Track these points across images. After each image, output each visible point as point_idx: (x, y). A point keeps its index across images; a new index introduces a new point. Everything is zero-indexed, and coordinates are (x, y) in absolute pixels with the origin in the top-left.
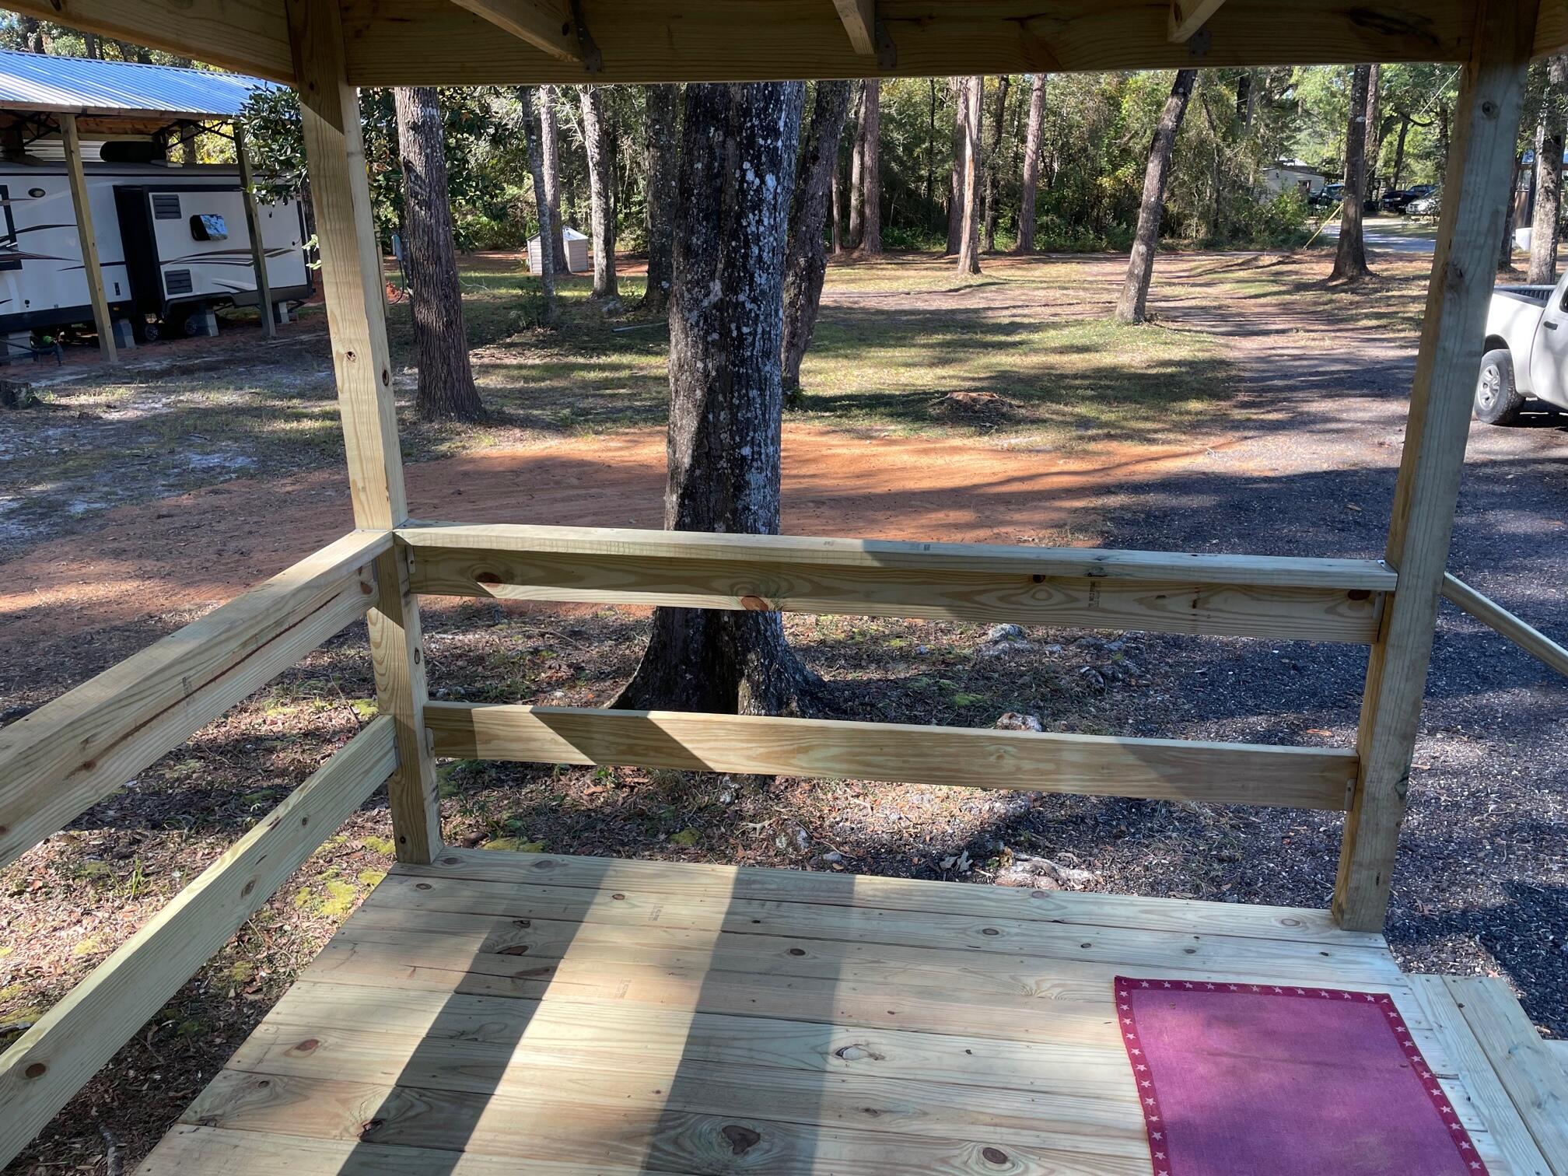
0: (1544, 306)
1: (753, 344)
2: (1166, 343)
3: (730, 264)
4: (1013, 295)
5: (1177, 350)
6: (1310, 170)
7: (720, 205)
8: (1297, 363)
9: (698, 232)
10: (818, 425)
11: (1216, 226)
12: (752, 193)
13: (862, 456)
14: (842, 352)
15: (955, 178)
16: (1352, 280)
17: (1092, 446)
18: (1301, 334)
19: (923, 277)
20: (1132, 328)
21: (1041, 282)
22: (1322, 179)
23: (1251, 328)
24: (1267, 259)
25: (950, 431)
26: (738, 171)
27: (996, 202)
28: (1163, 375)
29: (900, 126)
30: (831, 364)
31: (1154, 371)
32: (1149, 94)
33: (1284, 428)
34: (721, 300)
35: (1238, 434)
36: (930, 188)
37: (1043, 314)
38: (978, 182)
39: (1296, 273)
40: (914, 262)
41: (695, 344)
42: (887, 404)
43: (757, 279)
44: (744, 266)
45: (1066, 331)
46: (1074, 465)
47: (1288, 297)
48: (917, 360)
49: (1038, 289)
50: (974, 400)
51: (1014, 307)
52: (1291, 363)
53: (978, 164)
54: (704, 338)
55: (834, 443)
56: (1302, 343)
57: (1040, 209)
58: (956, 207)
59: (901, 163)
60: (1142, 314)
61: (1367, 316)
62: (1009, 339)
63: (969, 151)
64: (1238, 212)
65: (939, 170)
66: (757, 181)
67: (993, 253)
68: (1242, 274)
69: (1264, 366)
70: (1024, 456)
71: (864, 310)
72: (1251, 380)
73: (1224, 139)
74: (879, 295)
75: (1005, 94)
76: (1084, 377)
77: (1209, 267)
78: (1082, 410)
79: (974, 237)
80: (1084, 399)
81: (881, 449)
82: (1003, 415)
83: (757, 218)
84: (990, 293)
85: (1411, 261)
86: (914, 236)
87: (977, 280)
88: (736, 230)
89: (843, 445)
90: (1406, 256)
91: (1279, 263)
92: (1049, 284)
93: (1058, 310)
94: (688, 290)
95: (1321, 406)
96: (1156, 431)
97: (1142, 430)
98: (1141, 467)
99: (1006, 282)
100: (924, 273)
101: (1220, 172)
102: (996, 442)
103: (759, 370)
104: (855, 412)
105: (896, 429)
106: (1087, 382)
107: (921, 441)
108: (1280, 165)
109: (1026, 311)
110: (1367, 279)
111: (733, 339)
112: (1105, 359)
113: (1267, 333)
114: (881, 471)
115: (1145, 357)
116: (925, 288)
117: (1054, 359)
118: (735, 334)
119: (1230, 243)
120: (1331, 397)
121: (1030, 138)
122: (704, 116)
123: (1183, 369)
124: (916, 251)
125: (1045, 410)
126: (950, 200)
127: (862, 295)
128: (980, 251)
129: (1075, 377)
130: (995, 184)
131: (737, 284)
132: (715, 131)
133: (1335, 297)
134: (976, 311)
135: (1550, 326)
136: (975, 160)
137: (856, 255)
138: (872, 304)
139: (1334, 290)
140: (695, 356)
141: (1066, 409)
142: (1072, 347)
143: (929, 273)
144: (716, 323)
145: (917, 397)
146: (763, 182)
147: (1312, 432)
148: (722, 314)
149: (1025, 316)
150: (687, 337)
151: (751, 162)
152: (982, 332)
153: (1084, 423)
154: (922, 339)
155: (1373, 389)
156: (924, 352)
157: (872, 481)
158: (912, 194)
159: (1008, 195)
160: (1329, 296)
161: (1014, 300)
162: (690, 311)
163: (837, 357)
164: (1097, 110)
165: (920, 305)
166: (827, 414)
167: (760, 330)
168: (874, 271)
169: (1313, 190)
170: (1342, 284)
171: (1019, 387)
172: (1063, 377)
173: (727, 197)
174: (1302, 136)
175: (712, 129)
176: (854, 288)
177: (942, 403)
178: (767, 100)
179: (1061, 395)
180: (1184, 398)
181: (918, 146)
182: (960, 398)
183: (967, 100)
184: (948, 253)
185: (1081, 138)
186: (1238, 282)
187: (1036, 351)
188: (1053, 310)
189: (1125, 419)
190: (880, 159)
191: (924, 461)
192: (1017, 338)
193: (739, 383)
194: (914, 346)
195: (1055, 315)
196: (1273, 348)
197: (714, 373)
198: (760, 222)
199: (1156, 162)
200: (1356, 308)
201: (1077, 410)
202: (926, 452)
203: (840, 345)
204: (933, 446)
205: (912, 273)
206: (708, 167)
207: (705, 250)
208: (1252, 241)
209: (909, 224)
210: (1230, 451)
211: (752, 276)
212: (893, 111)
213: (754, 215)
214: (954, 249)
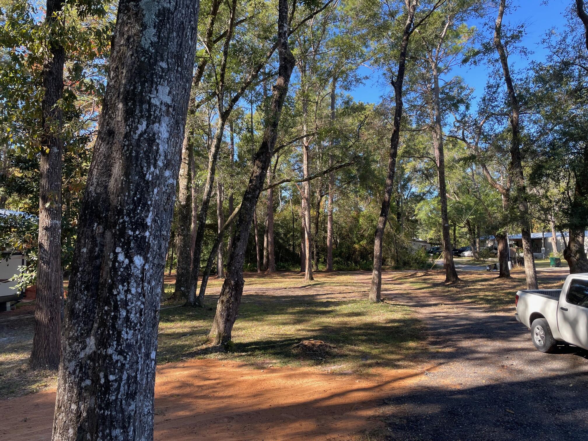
0: (558, 300)
1: (118, 389)
2: (391, 311)
3: (103, 324)
4: (327, 289)
5: (396, 314)
6: (425, 242)
7: (99, 279)
8: (447, 320)
9: (80, 299)
10: (238, 361)
11: (398, 261)
12: (122, 270)
13: (259, 381)
14: (255, 317)
15: (302, 245)
16: (454, 282)
17: (372, 371)
18: (443, 306)
19: (292, 281)
20: (377, 305)
21: (337, 283)
22: (430, 245)
23: (423, 303)
24: (420, 274)
25: (303, 363)
26: (112, 254)
27: (318, 253)
28: (394, 327)
29: (282, 227)
30: (250, 324)
31: (390, 325)
32: (368, 217)
33: (455, 357)
34: (95, 352)
35: (436, 361)
36: (294, 248)
37: (339, 297)
38: (310, 246)
39: (431, 279)
40: (288, 275)
41: (71, 390)
42: (273, 347)
43: (124, 336)
44: (113, 327)
45: (350, 305)
46: (364, 384)
47: (432, 289)
48: (288, 321)
49: (336, 286)
50: (313, 345)
51: (328, 294)
52: (445, 320)
53: (310, 240)
54: (79, 384)
55: (244, 372)
56: (445, 310)
57: (334, 255)
58: (303, 255)
59: (283, 240)
60: (379, 299)
61: (466, 297)
62: (327, 309)
63: (306, 236)
64: (405, 257)
65: (297, 242)
66: (127, 261)
67: (318, 272)
68: (411, 280)
69: (434, 322)
70: (338, 378)
71: (268, 297)
72: (431, 329)
73: (396, 232)
74: (274, 289)
75: (318, 216)
76: (360, 328)
77: (399, 277)
78: (362, 348)
79: (311, 266)
80: (363, 341)
81: (269, 375)
82: (327, 353)
83: (126, 288)
84: (318, 288)
85: (471, 274)
86: (288, 265)
87: (312, 283)
88: (108, 298)
89: (249, 374)
90: (469, 272)
91: (424, 275)
92: (340, 284)
93: (345, 295)
94: (70, 345)
95: (466, 344)
96: (399, 360)
97: (392, 360)
98: (396, 384)
99: (324, 283)
100: (292, 279)
101: (396, 243)
102: (325, 368)
103: (122, 411)
104: (257, 352)
105: (276, 363)
106: (362, 331)
107: (288, 369)
108: (414, 240)
109: (332, 296)
110: (459, 282)
111: (101, 386)
112: (367, 319)
113: (430, 305)
114: (268, 391)
115: (384, 318)
116: (292, 286)
117: (346, 319)
118: (102, 381)
119: (403, 267)
120: (469, 338)
121: (328, 231)
122: (90, 215)
123: (401, 324)
124: (289, 271)
125: (347, 349)
126: (301, 252)
127: (267, 289)
128: (313, 270)
129: (357, 328)
130: (317, 247)
131: (107, 340)
132: (97, 226)
133: (450, 289)
134: (313, 296)
135: (563, 309)
136: (309, 239)
137: (265, 273)
138: (270, 293)
139: (448, 286)
140: (70, 400)
141: (356, 348)
142: (353, 313)
143: (294, 280)
144: (90, 372)
145: (287, 343)
146: (131, 261)
147: (468, 359)
148: (95, 364)
149: (332, 298)
150: (65, 382)
151: (122, 247)
152: (315, 306)
153: (364, 356)
154: (290, 310)
155: (484, 333)
156: (292, 317)
157: (261, 399)
158: (288, 250)
159: (322, 251)
160: (447, 289)
161: (327, 291)
162: (70, 361)
163: (253, 320)
164: (351, 222)
165: (290, 294)
166: (243, 354)
167: (125, 377)
168: (273, 279)
169: (427, 249)
170: (451, 284)
171: (333, 335)
172: (351, 329)
173: (104, 273)
174: (420, 231)
175: (96, 224)
176: (264, 286)
177: (298, 346)
178: (136, 204)
179: (352, 340)
180: (406, 340)
181: (289, 234)
182: (307, 344)
183: (305, 219)
184: (301, 272)
185: (346, 231)
186: (411, 283)
187: (339, 315)
188: (343, 295)
189: (383, 353)
190: (274, 238)
191: (290, 383)
192: (330, 309)
193: (104, 424)
194: (287, 313)
195: (344, 297)
196: (435, 313)
197: (85, 414)
198: (128, 291)
199: (378, 240)
200: (460, 294)
201: (361, 348)
202: (290, 377)
203: (255, 314)
204: (293, 372)
205: (288, 280)
206: (91, 251)
207: (84, 313)
208: (411, 267)
209: (287, 261)
210: (435, 372)
211: (119, 333)
212: (279, 222)
213: (123, 286)
214: (303, 270)
